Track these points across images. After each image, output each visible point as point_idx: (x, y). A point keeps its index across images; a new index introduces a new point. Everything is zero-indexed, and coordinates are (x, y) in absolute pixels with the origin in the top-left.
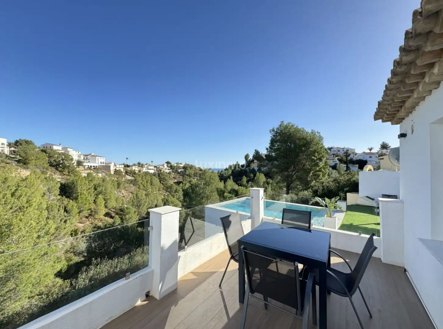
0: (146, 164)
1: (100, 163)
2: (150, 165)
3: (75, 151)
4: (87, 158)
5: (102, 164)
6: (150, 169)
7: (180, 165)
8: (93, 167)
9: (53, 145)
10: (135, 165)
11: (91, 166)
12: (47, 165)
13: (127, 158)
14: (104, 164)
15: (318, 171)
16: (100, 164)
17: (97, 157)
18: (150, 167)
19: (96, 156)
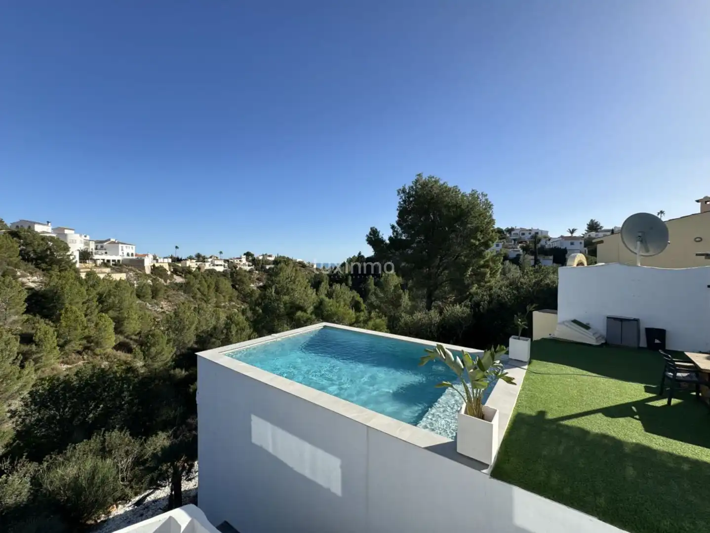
0: (211, 257)
1: (125, 254)
2: (217, 258)
3: (78, 235)
4: (102, 247)
5: (130, 257)
6: (217, 265)
7: (268, 258)
8: (111, 263)
9: (35, 223)
10: (191, 258)
11: (108, 261)
12: (16, 259)
13: (177, 247)
14: (134, 257)
15: (483, 266)
16: (126, 257)
17: (120, 245)
18: (217, 262)
19: (118, 243)
